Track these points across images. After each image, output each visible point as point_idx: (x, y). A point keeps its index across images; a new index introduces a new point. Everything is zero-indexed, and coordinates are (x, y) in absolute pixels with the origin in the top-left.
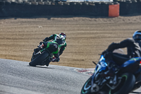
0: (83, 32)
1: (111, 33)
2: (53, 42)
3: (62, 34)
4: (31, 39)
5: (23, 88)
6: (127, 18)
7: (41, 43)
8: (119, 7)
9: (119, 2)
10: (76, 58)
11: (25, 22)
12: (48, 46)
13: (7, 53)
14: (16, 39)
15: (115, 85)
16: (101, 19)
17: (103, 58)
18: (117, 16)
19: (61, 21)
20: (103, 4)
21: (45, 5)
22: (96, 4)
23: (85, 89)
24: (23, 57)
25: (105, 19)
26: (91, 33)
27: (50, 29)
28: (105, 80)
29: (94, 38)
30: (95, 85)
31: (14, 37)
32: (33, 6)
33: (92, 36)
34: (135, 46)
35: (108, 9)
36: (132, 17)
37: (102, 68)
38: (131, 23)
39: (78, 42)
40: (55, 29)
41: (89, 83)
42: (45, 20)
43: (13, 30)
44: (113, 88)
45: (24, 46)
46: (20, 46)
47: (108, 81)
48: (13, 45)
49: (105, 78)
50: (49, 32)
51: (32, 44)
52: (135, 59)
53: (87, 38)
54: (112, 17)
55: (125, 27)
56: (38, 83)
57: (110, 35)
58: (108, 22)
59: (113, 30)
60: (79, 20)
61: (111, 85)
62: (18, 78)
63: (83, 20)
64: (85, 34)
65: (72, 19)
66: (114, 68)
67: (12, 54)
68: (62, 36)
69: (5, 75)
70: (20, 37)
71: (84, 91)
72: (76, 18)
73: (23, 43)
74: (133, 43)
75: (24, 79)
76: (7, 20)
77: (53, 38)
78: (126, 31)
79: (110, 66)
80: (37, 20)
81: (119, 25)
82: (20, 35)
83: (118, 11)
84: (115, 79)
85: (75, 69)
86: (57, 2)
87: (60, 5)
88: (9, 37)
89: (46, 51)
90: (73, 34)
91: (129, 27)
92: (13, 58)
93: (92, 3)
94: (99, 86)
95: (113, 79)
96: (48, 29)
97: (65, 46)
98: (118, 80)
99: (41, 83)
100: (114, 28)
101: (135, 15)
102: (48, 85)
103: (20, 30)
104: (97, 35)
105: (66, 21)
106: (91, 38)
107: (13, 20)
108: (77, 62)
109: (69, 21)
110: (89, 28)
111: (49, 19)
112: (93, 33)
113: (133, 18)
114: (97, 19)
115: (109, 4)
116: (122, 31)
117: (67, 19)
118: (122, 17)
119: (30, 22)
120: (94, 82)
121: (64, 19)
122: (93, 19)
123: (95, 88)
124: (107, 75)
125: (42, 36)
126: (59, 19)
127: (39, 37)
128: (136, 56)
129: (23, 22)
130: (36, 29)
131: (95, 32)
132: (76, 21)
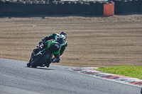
0: (78, 31)
1: (106, 32)
2: (54, 41)
3: (62, 33)
4: (25, 38)
5: (17, 87)
8: (114, 6)
9: (114, 1)
10: (70, 57)
11: (20, 21)
13: (2, 52)
14: (10, 38)
16: (96, 18)
18: (112, 15)
19: (55, 20)
20: (97, 3)
21: (39, 4)
22: (91, 3)
24: (18, 56)
25: (100, 18)
26: (85, 32)
27: (44, 28)
29: (88, 37)
31: (8, 36)
32: (27, 5)
33: (86, 35)
35: (103, 8)
36: (126, 16)
38: (126, 22)
39: (73, 41)
40: (50, 28)
42: (39, 19)
43: (7, 29)
45: (18, 45)
46: (14, 45)
48: (7, 44)
53: (82, 37)
54: (107, 16)
55: (119, 26)
56: (32, 82)
57: (105, 34)
58: (103, 21)
59: (108, 29)
60: (74, 19)
62: (12, 77)
63: (78, 19)
64: (80, 33)
65: (66, 18)
67: (6, 53)
68: (63, 36)
70: (14, 36)
72: (70, 17)
73: (18, 42)
75: (19, 79)
76: (1, 20)
78: (121, 30)
80: (31, 19)
81: (114, 24)
83: (113, 10)
85: (70, 68)
87: (54, 4)
88: (3, 36)
91: (124, 26)
92: (8, 57)
93: (87, 2)
96: (42, 28)
99: (35, 82)
100: (108, 27)
101: (130, 14)
102: (43, 84)
103: (15, 29)
104: (91, 34)
105: (60, 20)
106: (86, 37)
107: (7, 19)
108: (72, 61)
109: (64, 20)
110: (83, 27)
111: (43, 18)
112: (88, 32)
113: (128, 17)
114: (92, 18)
115: (104, 3)
116: (117, 30)
117: (62, 18)
118: (117, 16)
119: (25, 21)
121: (58, 18)
122: (87, 18)
126: (54, 18)
127: (33, 36)
129: (17, 21)
130: (30, 28)
131: (90, 31)
132: (71, 20)
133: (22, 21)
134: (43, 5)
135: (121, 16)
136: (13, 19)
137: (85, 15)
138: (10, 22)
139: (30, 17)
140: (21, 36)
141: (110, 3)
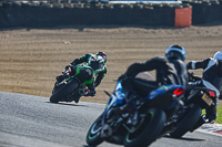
0: (135, 50)
2: (86, 65)
3: (100, 54)
4: (53, 61)
6: (203, 29)
7: (67, 68)
8: (190, 12)
9: (191, 4)
11: (44, 35)
12: (78, 72)
13: (15, 84)
14: (29, 61)
15: (135, 126)
16: (163, 31)
17: (119, 86)
18: (188, 26)
19: (100, 34)
20: (166, 6)
21: (75, 8)
22: (156, 6)
23: (93, 132)
24: (40, 89)
25: (169, 31)
27: (82, 45)
28: (120, 119)
30: (106, 127)
31: (26, 58)
32: (56, 9)
34: (168, 67)
35: (174, 14)
36: (211, 28)
37: (118, 100)
38: (210, 36)
41: (98, 123)
42: (75, 31)
43: (25, 47)
44: (132, 131)
45: (41, 72)
46: (35, 72)
47: (126, 119)
48: (24, 71)
49: (121, 116)
50: (81, 51)
51: (54, 69)
52: (166, 88)
54: (180, 27)
55: (199, 44)
56: (62, 130)
58: (174, 35)
60: (129, 31)
61: (130, 126)
62: (31, 122)
63: (135, 32)
64: (138, 53)
65: (117, 30)
66: (135, 100)
67: (23, 85)
68: (100, 57)
69: (12, 118)
70: (35, 58)
71: (92, 135)
72: (124, 29)
73: (40, 68)
74: (165, 63)
75: (42, 125)
76: (14, 32)
77: (85, 59)
78: (202, 50)
79: (128, 97)
80: (62, 31)
81: (191, 40)
82: (35, 55)
83: (190, 18)
84: (135, 118)
86: (93, 3)
87: (98, 9)
88: (18, 58)
89: (74, 81)
90: (119, 53)
91: (207, 43)
92: (25, 91)
93: (149, 5)
94: (113, 127)
95: (132, 118)
96: (79, 46)
97: (105, 72)
98: (139, 119)
99: (68, 131)
101: (217, 25)
102: (80, 133)
103: (36, 48)
105: (108, 34)
107: (24, 32)
109: (113, 33)
110: (143, 45)
111: (81, 30)
113: (213, 30)
114: (156, 31)
115: (176, 7)
116: (195, 50)
117: (110, 30)
118: (196, 28)
120: (106, 122)
121: (104, 30)
122: (150, 30)
123: (106, 131)
124: (125, 111)
125: (70, 56)
126: (97, 30)
127: (65, 58)
128: (169, 83)
129: (40, 35)
130: (60, 46)
132: (124, 33)
133: (48, 34)
134: (80, 9)
135: (202, 28)
136: (33, 31)
137: (147, 26)
138: (30, 36)
139: (60, 29)
140: (46, 58)
141: (185, 7)
